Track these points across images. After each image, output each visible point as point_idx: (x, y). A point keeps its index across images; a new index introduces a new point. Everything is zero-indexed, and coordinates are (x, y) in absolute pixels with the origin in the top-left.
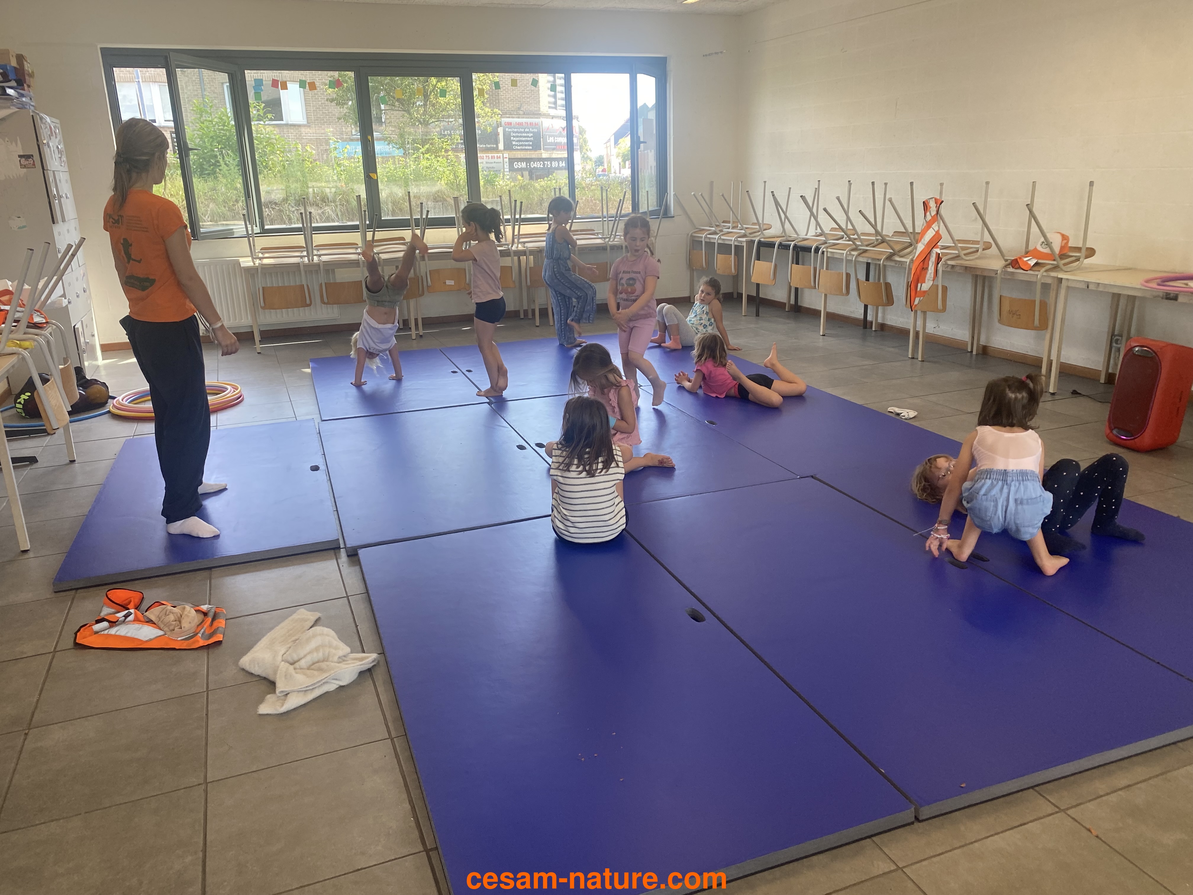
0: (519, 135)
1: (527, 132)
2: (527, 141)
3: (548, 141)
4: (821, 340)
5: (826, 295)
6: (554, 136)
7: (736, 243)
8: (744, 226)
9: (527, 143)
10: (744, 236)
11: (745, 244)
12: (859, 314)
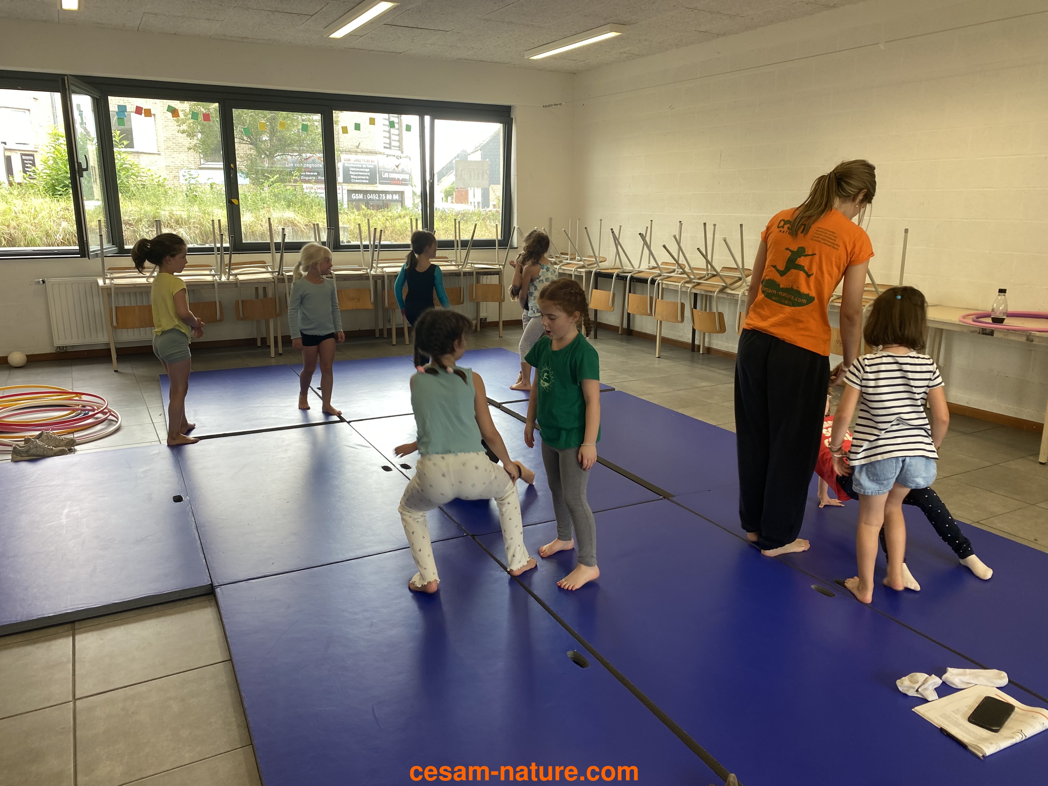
0: (358, 170)
1: (364, 168)
2: (365, 176)
3: (383, 176)
4: (657, 362)
5: (661, 322)
6: (389, 172)
7: (576, 273)
8: (584, 258)
9: (364, 177)
10: (583, 267)
11: (584, 274)
12: (688, 338)
